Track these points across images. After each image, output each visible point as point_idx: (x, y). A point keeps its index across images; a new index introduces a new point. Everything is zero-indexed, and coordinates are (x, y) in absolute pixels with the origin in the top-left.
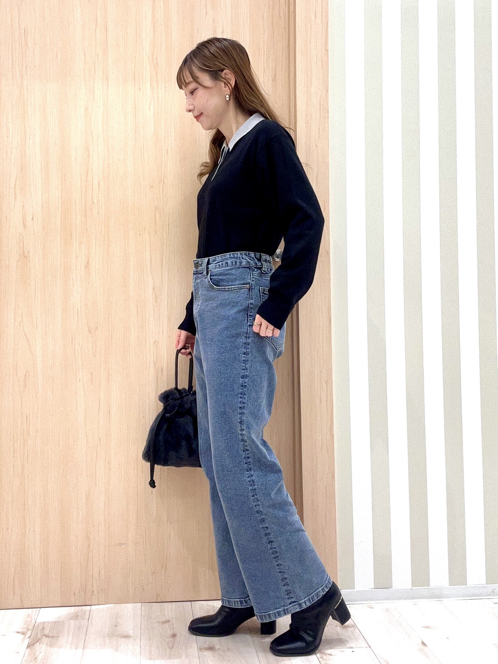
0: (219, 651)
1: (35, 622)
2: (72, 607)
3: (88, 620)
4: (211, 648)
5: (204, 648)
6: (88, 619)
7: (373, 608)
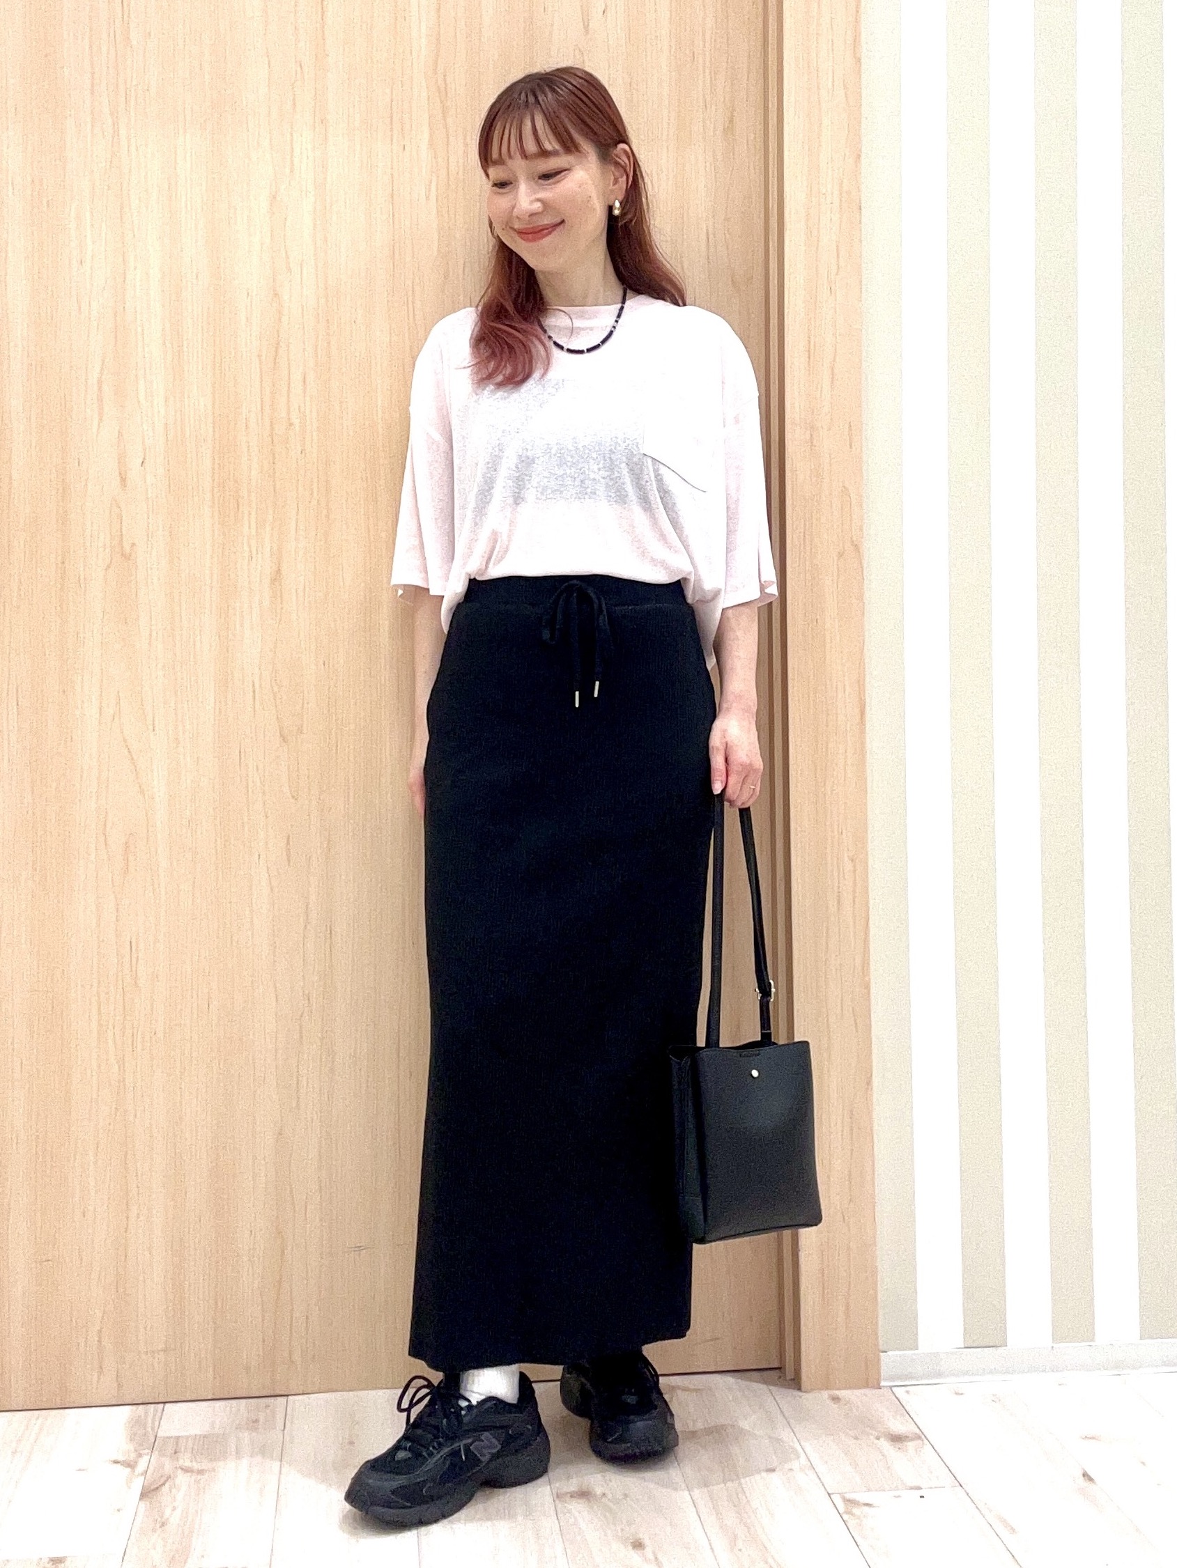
0: (603, 1500)
1: (156, 1436)
2: (244, 1401)
3: (284, 1430)
4: (584, 1494)
5: (567, 1493)
6: (283, 1428)
7: (962, 1394)
